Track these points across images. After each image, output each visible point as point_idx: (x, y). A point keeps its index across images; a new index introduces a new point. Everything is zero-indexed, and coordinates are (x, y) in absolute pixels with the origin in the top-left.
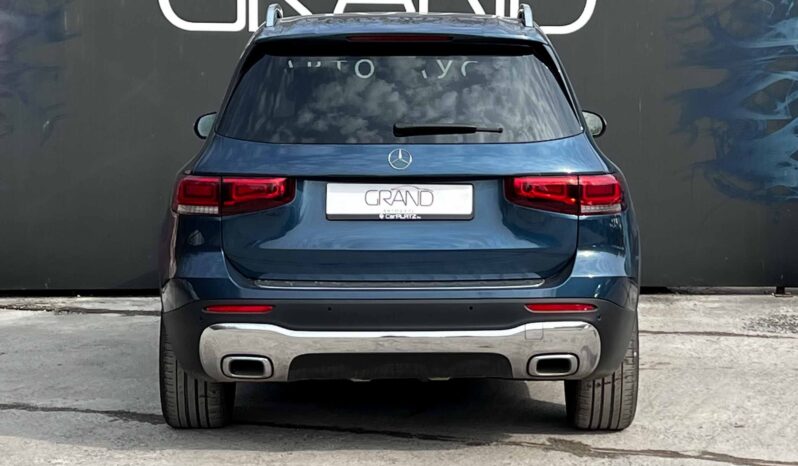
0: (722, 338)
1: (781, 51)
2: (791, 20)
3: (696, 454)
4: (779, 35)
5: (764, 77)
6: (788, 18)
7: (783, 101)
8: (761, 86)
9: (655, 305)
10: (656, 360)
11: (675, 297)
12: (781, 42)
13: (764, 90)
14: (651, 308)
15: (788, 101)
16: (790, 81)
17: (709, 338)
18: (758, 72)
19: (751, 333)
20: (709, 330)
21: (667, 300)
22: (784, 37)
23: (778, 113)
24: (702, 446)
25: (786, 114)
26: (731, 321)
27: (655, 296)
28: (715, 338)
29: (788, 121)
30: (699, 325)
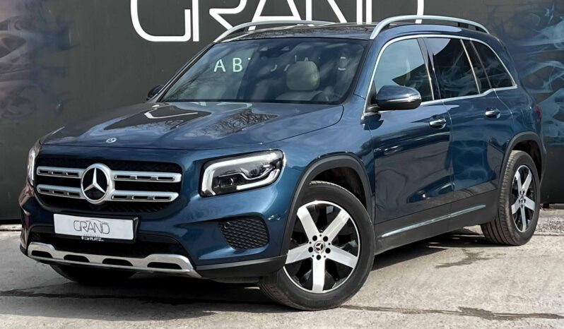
1: (546, 48)
2: (552, 27)
4: (544, 37)
5: (535, 65)
6: (549, 26)
7: (548, 81)
8: (533, 71)
12: (546, 42)
13: (535, 73)
15: (551, 80)
16: (552, 67)
18: (530, 62)
22: (547, 38)
23: (544, 88)
25: (549, 89)
29: (551, 94)
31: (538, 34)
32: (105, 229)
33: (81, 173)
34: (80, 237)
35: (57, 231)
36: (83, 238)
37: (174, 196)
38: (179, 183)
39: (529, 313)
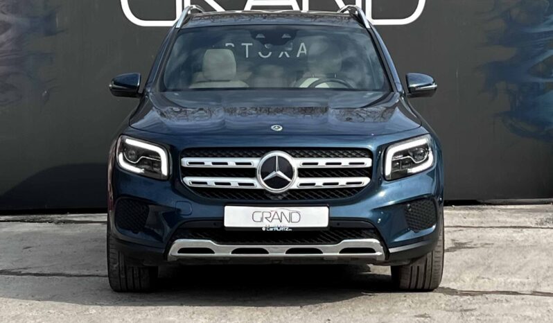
0: (524, 230)
3: (530, 293)
5: (543, 52)
9: (472, 212)
10: (484, 242)
11: (483, 207)
13: (544, 61)
14: (469, 214)
17: (514, 230)
18: (539, 49)
19: (543, 226)
20: (513, 225)
21: (479, 209)
24: (532, 288)
26: (527, 220)
27: (470, 206)
28: (519, 230)
30: (506, 222)
31: (548, 19)
32: (295, 217)
33: (256, 163)
34: (261, 228)
35: (227, 224)
36: (264, 229)
37: (365, 181)
38: (371, 168)
39: (491, 290)
